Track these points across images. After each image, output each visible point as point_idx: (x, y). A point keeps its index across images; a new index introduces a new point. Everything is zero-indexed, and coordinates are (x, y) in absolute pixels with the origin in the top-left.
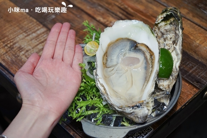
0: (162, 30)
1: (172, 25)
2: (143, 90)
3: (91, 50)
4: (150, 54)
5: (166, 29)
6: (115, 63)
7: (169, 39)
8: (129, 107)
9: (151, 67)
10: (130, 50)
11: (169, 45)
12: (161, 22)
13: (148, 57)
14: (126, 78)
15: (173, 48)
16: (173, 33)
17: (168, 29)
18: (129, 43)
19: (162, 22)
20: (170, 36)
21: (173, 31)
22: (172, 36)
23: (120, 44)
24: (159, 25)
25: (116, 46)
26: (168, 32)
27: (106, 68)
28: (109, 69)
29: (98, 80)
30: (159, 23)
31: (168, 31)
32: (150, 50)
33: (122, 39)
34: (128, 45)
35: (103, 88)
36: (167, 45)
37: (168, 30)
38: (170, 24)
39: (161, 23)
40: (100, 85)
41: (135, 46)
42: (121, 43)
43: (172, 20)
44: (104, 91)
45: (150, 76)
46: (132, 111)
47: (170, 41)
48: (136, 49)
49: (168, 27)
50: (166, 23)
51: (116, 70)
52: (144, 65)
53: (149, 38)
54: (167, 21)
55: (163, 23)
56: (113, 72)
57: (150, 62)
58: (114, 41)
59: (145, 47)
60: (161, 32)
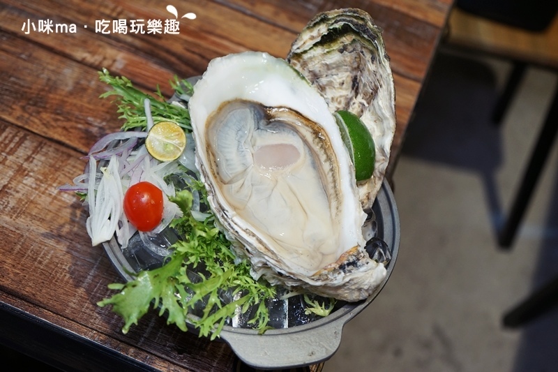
0: (315, 66)
1: (347, 53)
3: (166, 145)
4: (311, 130)
5: (328, 63)
6: (240, 169)
7: (336, 86)
8: (335, 270)
10: (258, 129)
11: (338, 100)
12: (310, 49)
13: (309, 137)
14: (285, 200)
15: (359, 106)
16: (347, 71)
17: (334, 64)
18: (248, 110)
19: (315, 48)
20: (340, 78)
21: (346, 66)
22: (344, 79)
23: (229, 116)
24: (305, 56)
25: (222, 124)
26: (334, 70)
27: (225, 187)
29: (233, 221)
30: (305, 52)
31: (334, 68)
32: (307, 119)
33: (229, 102)
34: (249, 116)
35: (254, 238)
36: (335, 99)
37: (334, 66)
38: (341, 51)
39: (312, 51)
40: (244, 232)
41: (264, 115)
42: (231, 113)
43: (347, 39)
44: (261, 246)
46: (347, 279)
47: (340, 90)
48: (270, 122)
49: (335, 57)
50: (327, 50)
51: (252, 185)
52: (308, 160)
53: (293, 90)
54: (332, 45)
55: (319, 51)
56: (246, 191)
57: (317, 148)
58: (215, 113)
59: (291, 113)
60: (310, 71)
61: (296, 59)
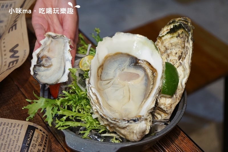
0: (167, 44)
1: (179, 38)
2: (141, 106)
4: (151, 71)
5: (171, 42)
6: (111, 77)
7: (173, 55)
8: (124, 120)
9: (152, 85)
10: (129, 66)
11: (173, 61)
12: (166, 35)
13: (149, 72)
14: (124, 93)
15: (179, 64)
16: (179, 48)
17: (174, 43)
18: (129, 59)
19: (167, 35)
20: (176, 51)
21: (179, 45)
22: (177, 51)
23: (119, 58)
24: (163, 38)
25: (114, 60)
26: (174, 47)
27: (100, 81)
28: (104, 82)
29: (90, 88)
30: (163, 36)
31: (174, 46)
32: (152, 67)
33: (122, 54)
34: (128, 61)
35: (95, 97)
36: (171, 60)
37: (174, 44)
38: (177, 37)
39: (166, 36)
40: (92, 93)
41: (135, 62)
42: (120, 58)
43: (180, 31)
44: (96, 100)
45: (150, 93)
46: (127, 125)
47: (175, 57)
48: (136, 65)
49: (175, 40)
50: (172, 36)
51: (112, 84)
52: (144, 82)
54: (174, 34)
55: (169, 36)
56: (109, 85)
57: (151, 79)
58: (112, 54)
59: (147, 63)
60: (164, 46)
61: (160, 40)
